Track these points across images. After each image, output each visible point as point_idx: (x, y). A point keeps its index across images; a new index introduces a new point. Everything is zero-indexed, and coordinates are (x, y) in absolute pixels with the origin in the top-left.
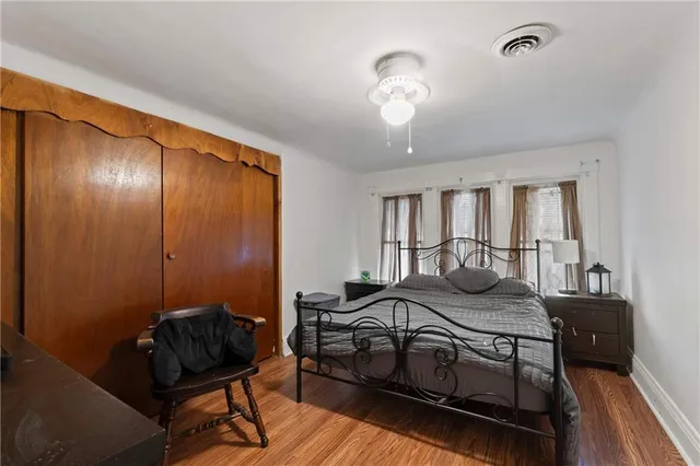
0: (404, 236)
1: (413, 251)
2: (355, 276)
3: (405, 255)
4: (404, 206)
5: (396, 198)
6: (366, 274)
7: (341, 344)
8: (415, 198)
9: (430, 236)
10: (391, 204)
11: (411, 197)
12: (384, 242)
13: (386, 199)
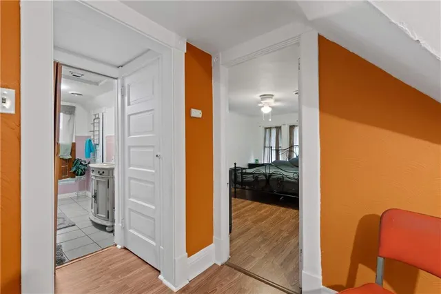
0: (273, 145)
1: (277, 151)
2: (253, 162)
3: (274, 153)
4: (274, 132)
5: (270, 128)
6: (257, 160)
7: (249, 178)
8: (278, 129)
9: (284, 144)
10: (268, 130)
11: (276, 127)
12: (265, 147)
13: (266, 128)
